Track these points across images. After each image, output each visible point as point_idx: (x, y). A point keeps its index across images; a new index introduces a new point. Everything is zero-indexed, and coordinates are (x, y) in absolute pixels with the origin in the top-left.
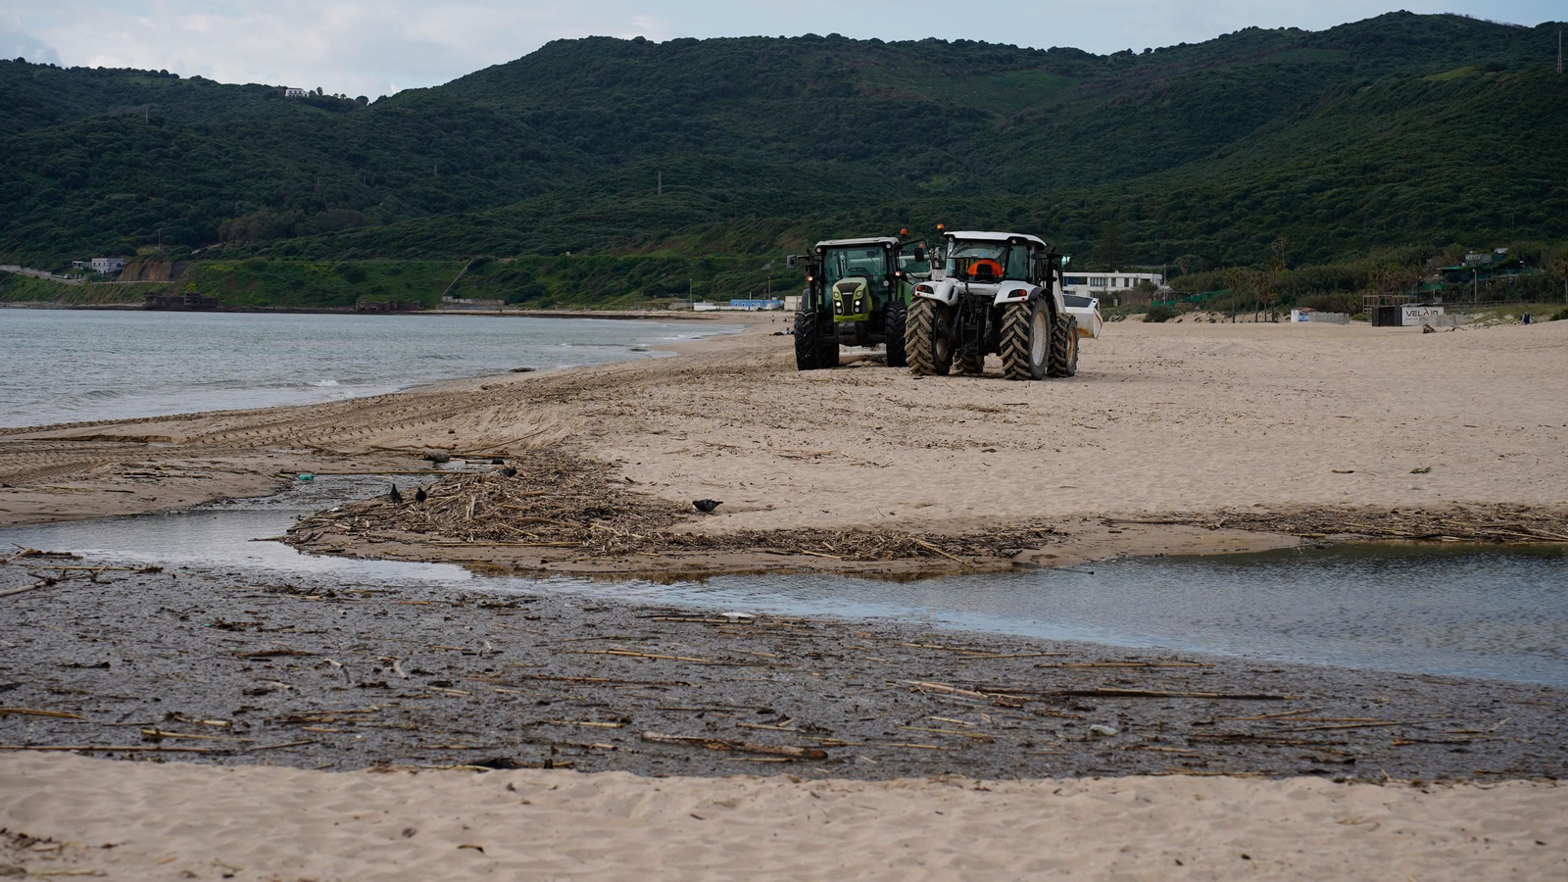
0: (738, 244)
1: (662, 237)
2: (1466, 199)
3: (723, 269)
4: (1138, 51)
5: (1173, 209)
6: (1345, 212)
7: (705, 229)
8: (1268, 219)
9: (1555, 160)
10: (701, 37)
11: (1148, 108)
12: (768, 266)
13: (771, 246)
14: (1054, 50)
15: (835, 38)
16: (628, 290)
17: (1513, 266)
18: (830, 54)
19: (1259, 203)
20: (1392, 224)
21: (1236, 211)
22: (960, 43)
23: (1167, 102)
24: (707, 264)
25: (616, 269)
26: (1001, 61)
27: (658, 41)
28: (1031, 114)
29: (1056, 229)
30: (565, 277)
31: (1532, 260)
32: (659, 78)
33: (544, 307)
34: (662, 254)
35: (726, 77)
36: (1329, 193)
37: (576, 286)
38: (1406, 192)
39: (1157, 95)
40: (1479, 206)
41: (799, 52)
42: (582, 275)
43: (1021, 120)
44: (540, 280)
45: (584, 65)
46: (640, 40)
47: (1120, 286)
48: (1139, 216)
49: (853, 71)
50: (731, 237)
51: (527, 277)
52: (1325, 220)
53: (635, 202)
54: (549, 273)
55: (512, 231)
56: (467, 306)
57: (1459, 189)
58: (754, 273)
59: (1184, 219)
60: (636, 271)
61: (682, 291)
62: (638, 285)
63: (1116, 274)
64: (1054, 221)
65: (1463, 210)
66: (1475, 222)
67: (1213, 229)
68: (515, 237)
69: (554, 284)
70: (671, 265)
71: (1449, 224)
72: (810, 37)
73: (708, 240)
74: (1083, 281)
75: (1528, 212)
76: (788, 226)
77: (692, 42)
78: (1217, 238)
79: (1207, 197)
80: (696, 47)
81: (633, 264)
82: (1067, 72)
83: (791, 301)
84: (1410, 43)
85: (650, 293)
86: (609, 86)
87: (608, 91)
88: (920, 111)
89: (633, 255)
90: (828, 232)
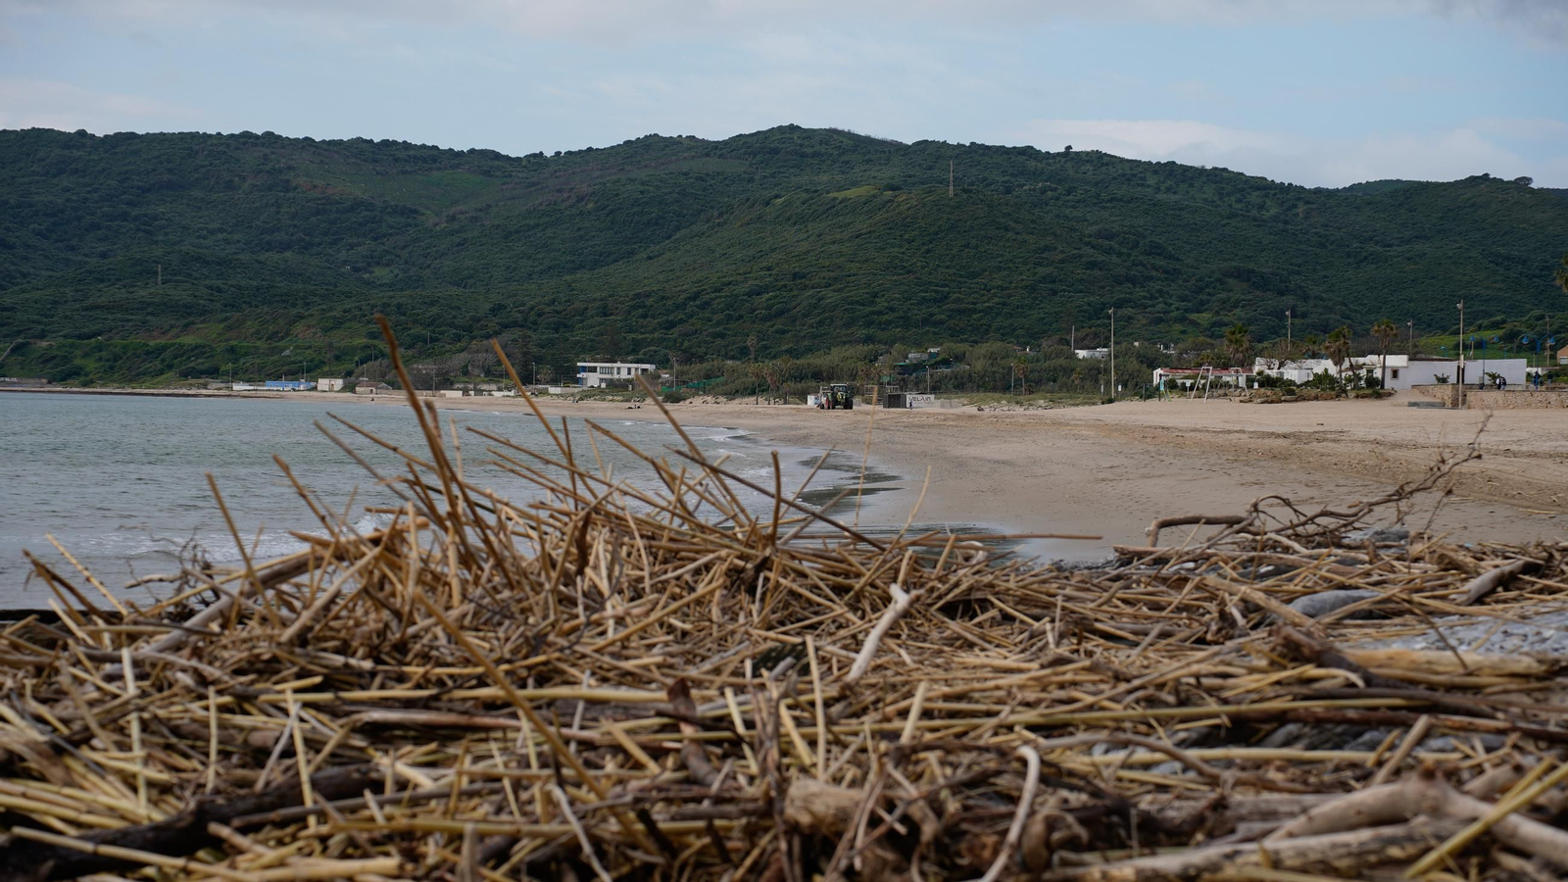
0: (258, 332)
1: (186, 326)
2: (882, 304)
3: (246, 354)
4: (549, 153)
5: (635, 307)
6: (780, 313)
7: (226, 319)
8: (716, 318)
9: (952, 271)
10: (141, 131)
11: (574, 211)
12: (287, 352)
13: (287, 334)
14: (472, 151)
15: (269, 135)
16: (161, 372)
17: (946, 363)
18: (268, 151)
19: (706, 305)
20: (821, 323)
21: (689, 310)
22: (385, 143)
23: (590, 205)
24: (232, 350)
25: (148, 353)
26: (425, 161)
27: (100, 134)
28: (462, 213)
29: (535, 323)
30: (100, 359)
31: (960, 358)
32: (104, 170)
33: (85, 385)
34: (188, 340)
35: (170, 171)
36: (767, 296)
37: (111, 368)
38: (831, 297)
39: (580, 199)
40: (892, 309)
41: (237, 149)
42: (116, 358)
43: (453, 218)
44: (78, 362)
45: (28, 155)
46: (82, 133)
47: (624, 375)
48: (605, 312)
49: (290, 168)
50: (251, 326)
51: (66, 359)
52: (765, 319)
53: (142, 293)
54: (86, 355)
55: (35, 317)
56: (13, 384)
57: (875, 295)
58: (275, 358)
59: (645, 316)
60: (167, 355)
61: (214, 373)
62: (170, 367)
63: (619, 364)
64: (532, 317)
65: (880, 313)
66: (889, 323)
67: (671, 325)
68: (39, 323)
69: (91, 365)
70: (198, 350)
71: (869, 324)
72: (246, 135)
73: (229, 328)
74: (593, 370)
75: (932, 315)
76: (302, 317)
77: (132, 136)
78: (675, 332)
79: (663, 298)
80: (136, 141)
81: (164, 348)
82: (487, 173)
83: (323, 383)
84: (803, 155)
85: (185, 375)
86: (55, 176)
87: (55, 181)
88: (356, 205)
89: (162, 341)
90: (338, 324)
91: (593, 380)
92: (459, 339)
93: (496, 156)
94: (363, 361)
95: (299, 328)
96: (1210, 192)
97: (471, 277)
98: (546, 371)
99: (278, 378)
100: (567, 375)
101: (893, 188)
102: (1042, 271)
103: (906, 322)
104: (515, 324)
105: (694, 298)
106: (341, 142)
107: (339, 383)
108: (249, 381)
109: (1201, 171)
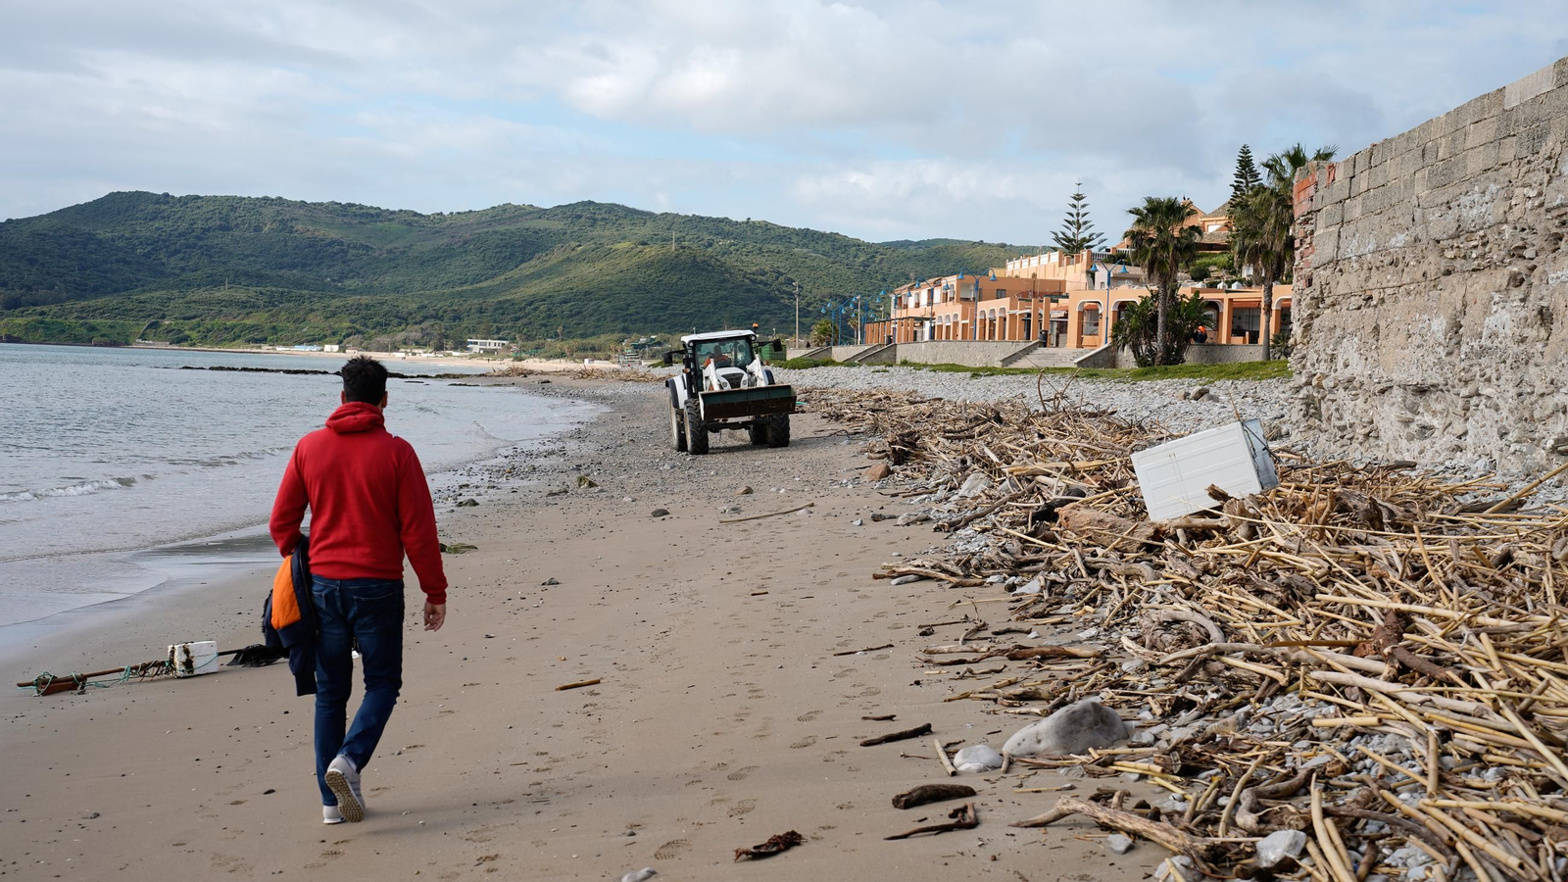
0: (288, 318)
1: (247, 314)
2: (632, 310)
3: (282, 330)
4: (446, 213)
5: (497, 309)
6: (578, 313)
7: (269, 311)
8: (542, 315)
9: (672, 292)
11: (462, 250)
12: (305, 330)
13: (304, 320)
14: (401, 211)
15: (279, 199)
16: (234, 340)
18: (280, 208)
19: (537, 308)
20: (599, 320)
21: (527, 311)
22: (349, 205)
23: (471, 247)
24: (274, 328)
25: (226, 329)
26: (372, 216)
27: (177, 196)
28: (395, 248)
29: (442, 316)
30: (199, 332)
32: (181, 217)
33: (191, 346)
34: (249, 322)
35: (220, 219)
36: (570, 304)
37: (206, 336)
38: (605, 305)
39: (466, 243)
40: (637, 313)
41: (260, 206)
42: (209, 331)
44: (187, 333)
45: (134, 207)
46: (166, 195)
47: (492, 347)
48: (481, 311)
49: (293, 219)
50: (283, 315)
51: (178, 332)
52: (568, 317)
53: (218, 294)
54: (188, 329)
56: (150, 344)
57: (629, 305)
58: (299, 332)
59: (503, 314)
60: (236, 330)
61: (264, 340)
62: (239, 337)
63: (489, 341)
64: (440, 313)
65: (631, 315)
66: (636, 320)
67: (518, 319)
69: (194, 335)
70: (252, 329)
71: (624, 321)
72: (266, 198)
73: (272, 316)
74: (476, 343)
75: (660, 316)
76: (313, 311)
77: (196, 197)
78: (519, 323)
79: (513, 304)
80: (200, 200)
81: (235, 326)
82: (412, 224)
83: (327, 347)
84: (595, 220)
85: (248, 341)
86: (151, 220)
87: (151, 223)
88: (332, 243)
89: (234, 322)
90: (334, 314)
91: (476, 348)
92: (400, 324)
93: (415, 214)
94: (348, 335)
95: (311, 316)
96: (828, 247)
97: (402, 286)
98: (450, 344)
99: (301, 344)
100: (461, 345)
101: (644, 244)
102: (722, 293)
103: (645, 320)
104: (432, 317)
105: (530, 304)
106: (322, 204)
107: (336, 348)
108: (284, 345)
109: (823, 235)
